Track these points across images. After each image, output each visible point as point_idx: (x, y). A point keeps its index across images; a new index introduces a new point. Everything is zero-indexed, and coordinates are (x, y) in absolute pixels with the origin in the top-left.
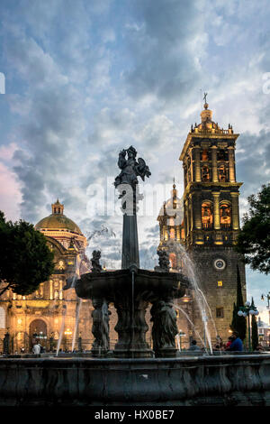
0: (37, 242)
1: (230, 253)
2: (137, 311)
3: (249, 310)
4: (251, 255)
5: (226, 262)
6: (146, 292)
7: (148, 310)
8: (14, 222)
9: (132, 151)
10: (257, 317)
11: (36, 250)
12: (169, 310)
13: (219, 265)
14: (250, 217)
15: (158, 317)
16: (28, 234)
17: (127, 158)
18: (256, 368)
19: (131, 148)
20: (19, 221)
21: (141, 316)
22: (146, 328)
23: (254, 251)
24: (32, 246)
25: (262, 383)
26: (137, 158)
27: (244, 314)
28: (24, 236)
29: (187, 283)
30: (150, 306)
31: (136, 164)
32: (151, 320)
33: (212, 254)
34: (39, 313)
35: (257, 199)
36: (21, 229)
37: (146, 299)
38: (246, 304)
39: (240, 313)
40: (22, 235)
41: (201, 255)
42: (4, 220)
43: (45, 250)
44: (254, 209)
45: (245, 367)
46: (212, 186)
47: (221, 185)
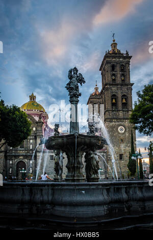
0: (22, 117)
1: (127, 123)
2: (78, 157)
3: (137, 156)
4: (139, 125)
5: (125, 128)
6: (83, 146)
7: (83, 156)
8: (9, 106)
9: (76, 70)
10: (143, 160)
11: (21, 122)
12: (95, 156)
13: (121, 130)
14: (138, 103)
15: (89, 160)
16: (17, 113)
17: (73, 73)
18: (141, 189)
19: (75, 68)
20: (12, 105)
21: (80, 160)
22: (82, 166)
23: (140, 122)
24: (19, 120)
25: (144, 197)
26: (78, 73)
27: (135, 158)
28: (15, 114)
29: (104, 141)
30: (85, 154)
31: (78, 77)
32: (85, 162)
33: (117, 123)
34: (22, 157)
35: (142, 93)
36: (13, 110)
37: (83, 150)
38: (136, 152)
39: (133, 158)
40: (14, 113)
41: (111, 124)
42: (4, 105)
43: (26, 121)
44: (140, 99)
45: (135, 187)
46: (117, 85)
47: (122, 85)
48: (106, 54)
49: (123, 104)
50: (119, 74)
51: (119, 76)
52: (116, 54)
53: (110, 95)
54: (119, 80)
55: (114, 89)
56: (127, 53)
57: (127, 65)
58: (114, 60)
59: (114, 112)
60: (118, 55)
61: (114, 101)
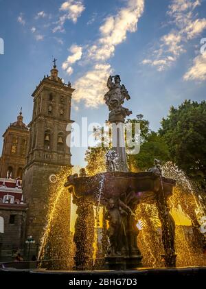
46: (54, 118)
47: (60, 120)
48: (44, 79)
49: (59, 143)
50: (58, 106)
51: (57, 108)
52: (56, 82)
53: (43, 130)
54: (56, 113)
55: (50, 122)
56: (69, 84)
57: (68, 98)
58: (53, 87)
59: (46, 153)
60: (58, 84)
61: (47, 138)
